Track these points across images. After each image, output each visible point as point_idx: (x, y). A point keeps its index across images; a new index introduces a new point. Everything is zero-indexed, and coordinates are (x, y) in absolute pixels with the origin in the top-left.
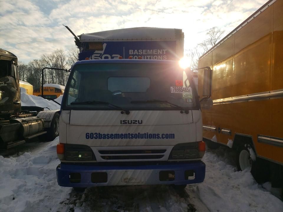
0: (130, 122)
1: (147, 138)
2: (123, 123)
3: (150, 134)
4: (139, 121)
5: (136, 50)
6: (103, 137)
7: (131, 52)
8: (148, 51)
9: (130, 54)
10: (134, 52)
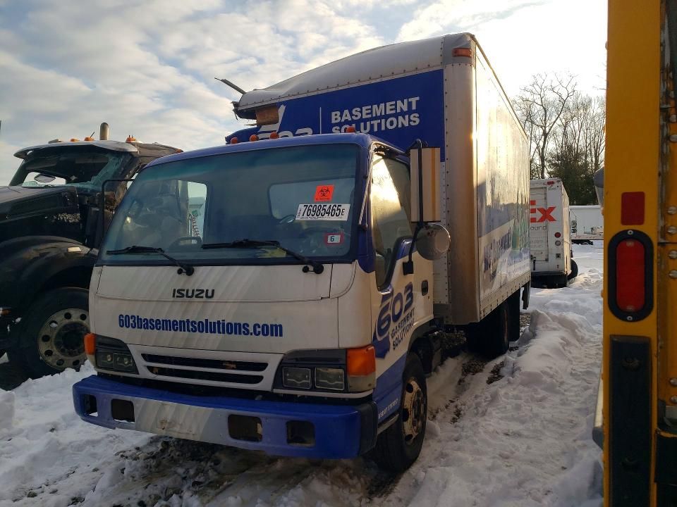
0: (190, 294)
1: (224, 333)
2: (177, 297)
3: (228, 324)
4: (207, 290)
5: (346, 112)
6: (144, 325)
7: (335, 117)
8: (375, 107)
9: (333, 121)
10: (341, 116)
